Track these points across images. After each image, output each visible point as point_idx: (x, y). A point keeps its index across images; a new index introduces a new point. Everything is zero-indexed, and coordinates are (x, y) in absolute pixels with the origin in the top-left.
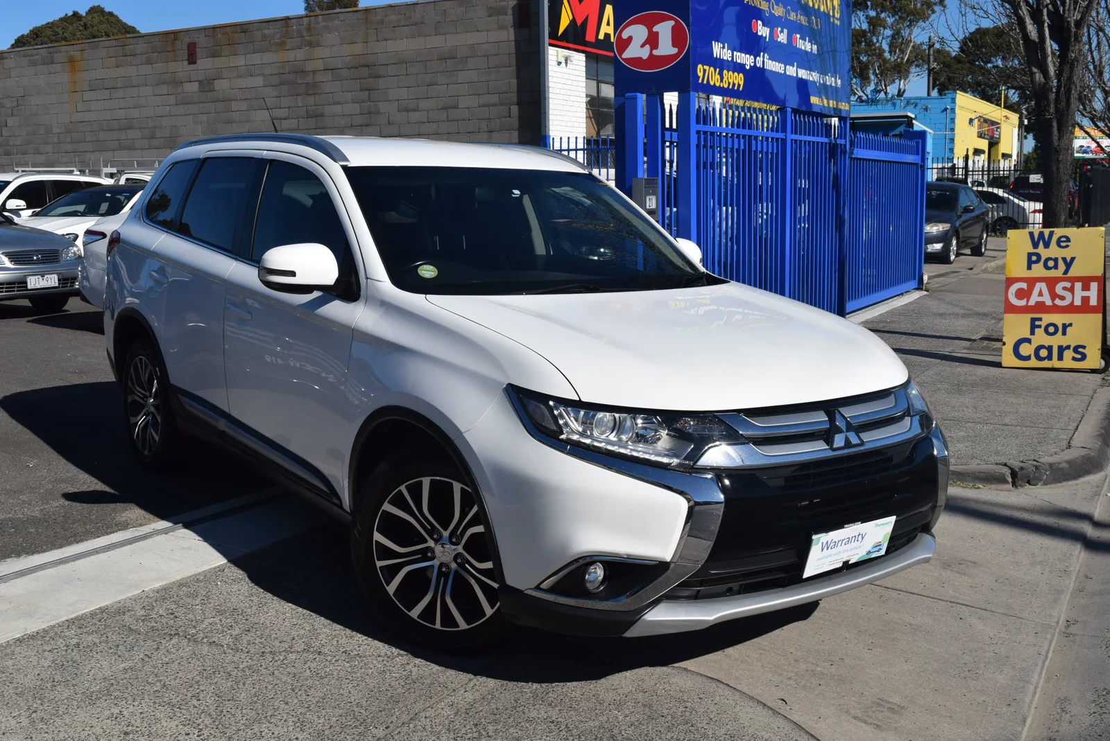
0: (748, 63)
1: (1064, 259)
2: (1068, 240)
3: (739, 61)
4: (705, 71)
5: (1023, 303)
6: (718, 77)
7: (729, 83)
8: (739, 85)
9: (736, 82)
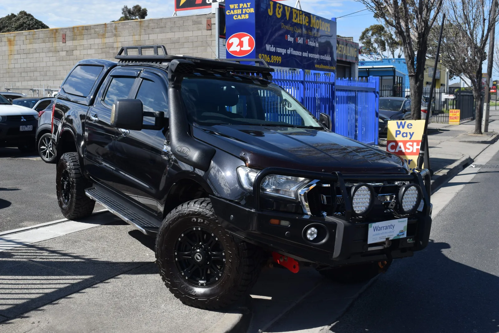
0: (283, 52)
1: (410, 133)
2: (412, 125)
3: (279, 52)
4: (262, 56)
5: (393, 151)
6: (268, 58)
7: (274, 61)
8: (279, 61)
9: (278, 60)
